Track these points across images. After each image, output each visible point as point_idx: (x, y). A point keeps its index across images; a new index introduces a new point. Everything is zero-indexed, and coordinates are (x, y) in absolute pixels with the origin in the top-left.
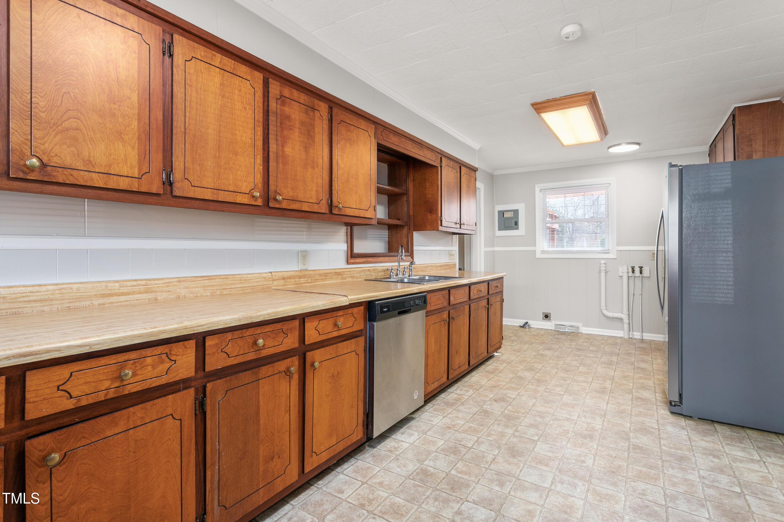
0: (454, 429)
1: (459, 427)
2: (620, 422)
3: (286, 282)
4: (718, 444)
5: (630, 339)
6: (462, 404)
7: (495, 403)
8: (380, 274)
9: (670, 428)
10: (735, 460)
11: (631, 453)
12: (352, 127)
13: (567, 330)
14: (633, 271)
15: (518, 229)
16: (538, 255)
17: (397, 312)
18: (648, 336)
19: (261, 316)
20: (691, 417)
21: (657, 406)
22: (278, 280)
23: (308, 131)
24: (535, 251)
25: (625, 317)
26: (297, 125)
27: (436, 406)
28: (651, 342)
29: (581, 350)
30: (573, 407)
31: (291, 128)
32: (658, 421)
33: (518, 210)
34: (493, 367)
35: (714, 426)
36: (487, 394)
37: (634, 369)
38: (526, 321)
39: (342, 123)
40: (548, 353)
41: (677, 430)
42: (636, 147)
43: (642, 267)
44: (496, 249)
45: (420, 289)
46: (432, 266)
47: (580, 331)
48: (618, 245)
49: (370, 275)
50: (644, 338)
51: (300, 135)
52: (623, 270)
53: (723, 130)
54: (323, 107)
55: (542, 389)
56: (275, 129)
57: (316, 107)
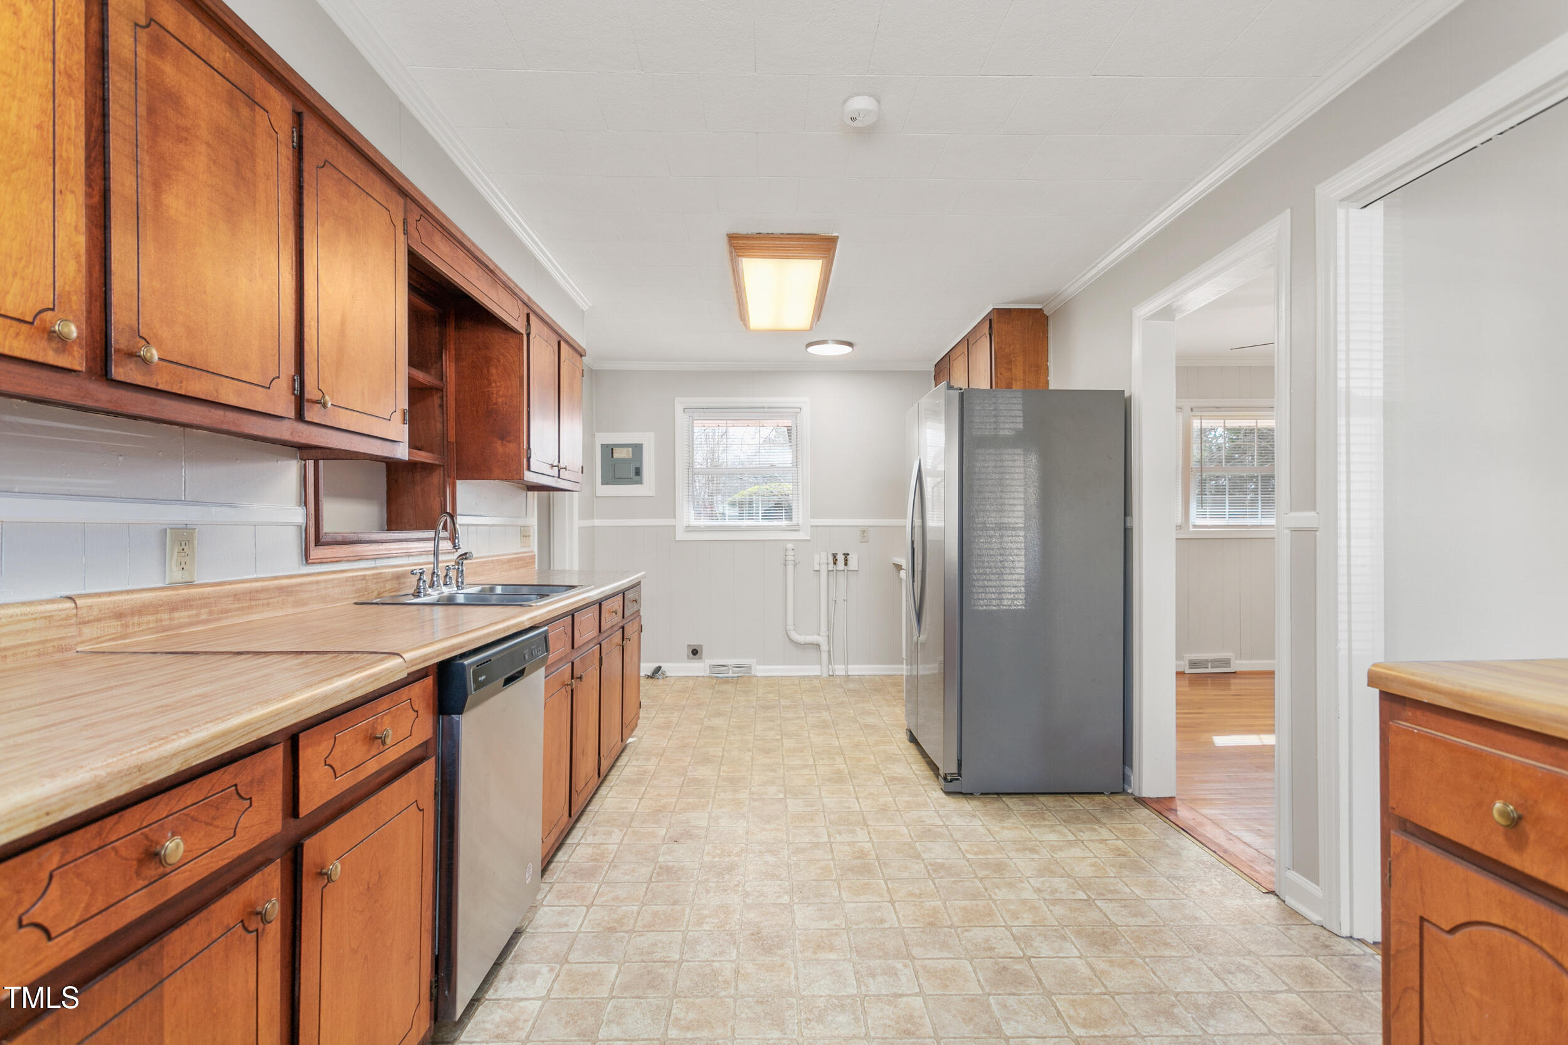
0: (625, 928)
1: (632, 921)
2: (891, 828)
3: (127, 626)
4: (1022, 828)
5: (831, 679)
6: (613, 865)
7: (676, 845)
8: (388, 586)
9: (957, 820)
10: (1054, 849)
11: (936, 880)
12: (353, 188)
13: (730, 675)
14: (835, 562)
15: (640, 482)
16: (681, 535)
17: (502, 680)
18: (856, 670)
19: (175, 755)
20: (972, 794)
21: (923, 786)
22: (99, 620)
23: (237, 163)
24: (675, 526)
25: (822, 640)
26: (204, 132)
27: (557, 887)
28: (860, 679)
29: (769, 708)
30: (812, 820)
31: (183, 136)
32: (937, 812)
33: (642, 445)
34: (636, 769)
35: (1004, 802)
36: (650, 830)
37: (861, 728)
38: (657, 665)
39: (328, 170)
40: (717, 722)
41: (967, 820)
42: (848, 349)
43: (848, 554)
44: (597, 522)
45: (532, 618)
46: (493, 562)
47: (753, 672)
48: (812, 517)
49: (366, 590)
50: (849, 674)
51: (213, 168)
52: (822, 560)
53: (968, 342)
54: (280, 105)
55: (744, 795)
56: (130, 121)
57: (258, 97)
